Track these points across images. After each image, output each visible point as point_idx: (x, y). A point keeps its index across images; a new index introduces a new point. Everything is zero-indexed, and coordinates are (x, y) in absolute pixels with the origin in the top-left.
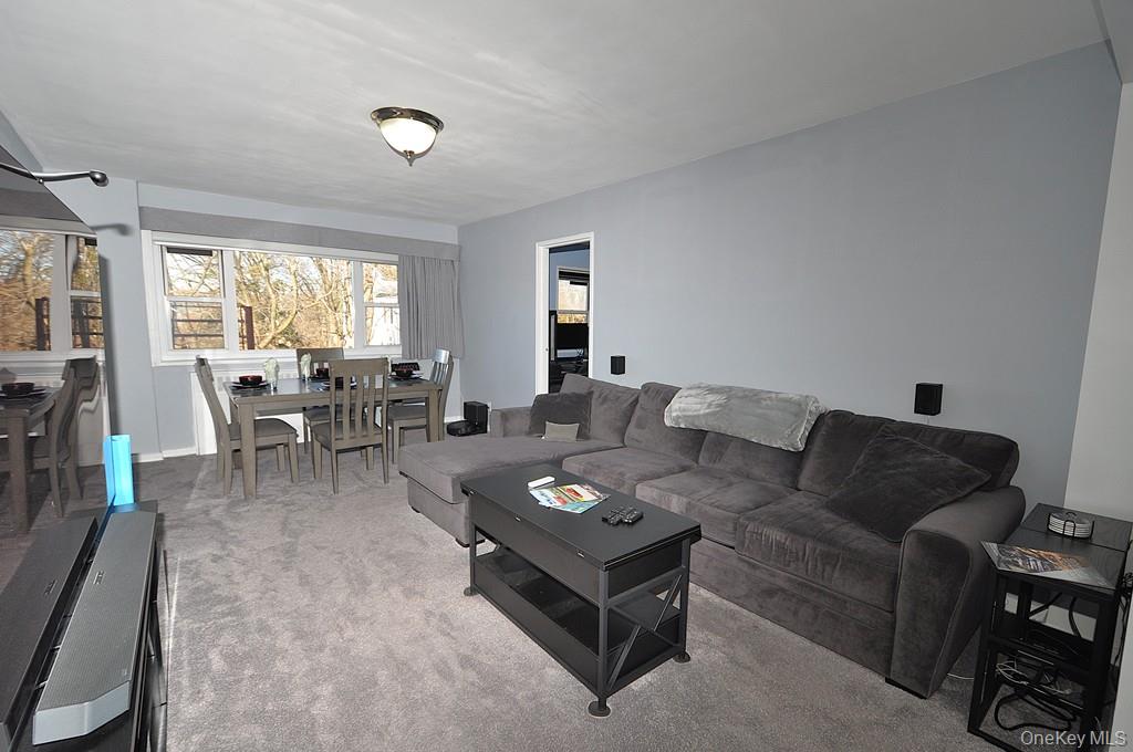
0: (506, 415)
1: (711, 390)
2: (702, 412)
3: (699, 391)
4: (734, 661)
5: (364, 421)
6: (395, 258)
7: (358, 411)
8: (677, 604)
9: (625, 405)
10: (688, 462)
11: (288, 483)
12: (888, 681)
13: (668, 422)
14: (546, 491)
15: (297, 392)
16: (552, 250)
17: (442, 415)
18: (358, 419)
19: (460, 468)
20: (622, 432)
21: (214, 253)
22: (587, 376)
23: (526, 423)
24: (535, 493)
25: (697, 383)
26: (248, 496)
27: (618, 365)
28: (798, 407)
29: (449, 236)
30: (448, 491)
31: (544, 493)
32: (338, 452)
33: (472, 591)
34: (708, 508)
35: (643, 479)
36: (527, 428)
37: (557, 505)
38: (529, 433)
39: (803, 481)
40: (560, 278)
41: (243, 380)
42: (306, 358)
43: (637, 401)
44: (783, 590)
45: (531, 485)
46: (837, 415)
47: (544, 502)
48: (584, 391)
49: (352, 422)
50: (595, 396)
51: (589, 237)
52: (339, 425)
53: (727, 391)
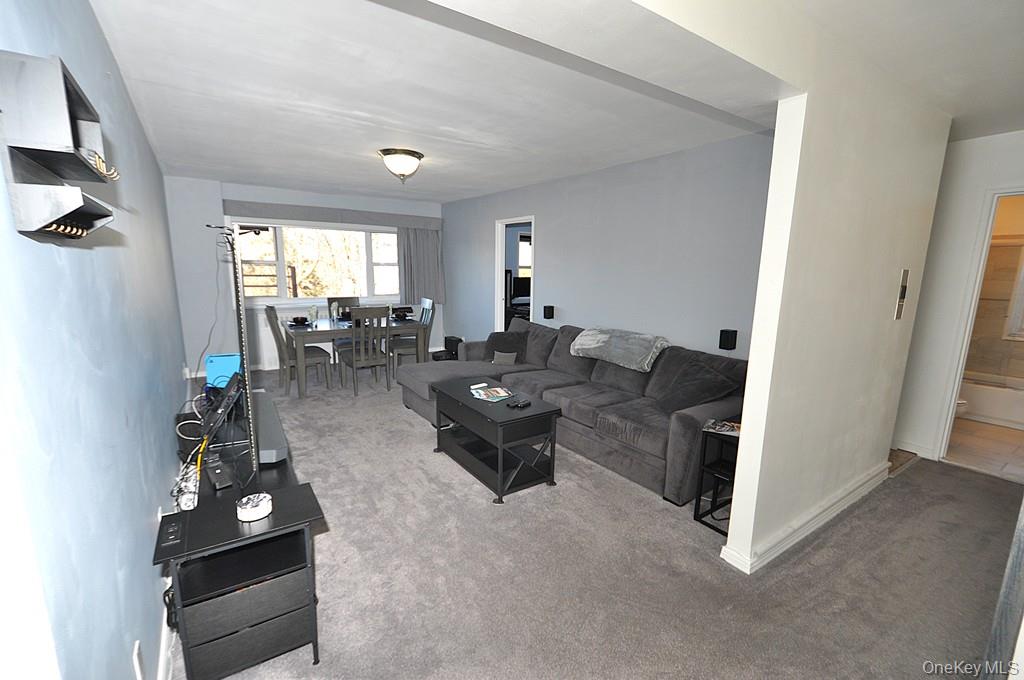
0: (469, 346)
1: (602, 332)
2: (593, 346)
3: (594, 332)
4: (580, 486)
5: (374, 349)
6: (396, 229)
7: (370, 343)
8: (548, 453)
9: (549, 341)
10: (582, 378)
11: (325, 389)
12: (665, 498)
13: (572, 352)
14: (480, 391)
15: (328, 329)
16: (507, 226)
17: (426, 345)
18: (370, 347)
19: (434, 379)
20: (546, 359)
21: (270, 229)
22: (529, 319)
23: (482, 352)
24: (473, 392)
25: (595, 327)
26: (302, 395)
27: (549, 312)
28: (648, 344)
29: (436, 212)
30: (426, 393)
31: (478, 392)
32: (358, 369)
33: (437, 450)
34: (579, 405)
35: (548, 388)
36: (482, 356)
37: (484, 397)
38: (484, 360)
39: (648, 391)
40: (521, 240)
41: (295, 320)
42: (335, 305)
43: (556, 338)
44: (616, 451)
45: (472, 387)
46: (673, 349)
47: (477, 396)
48: (523, 331)
49: (366, 350)
50: (531, 334)
51: (531, 218)
52: (358, 351)
53: (611, 333)
